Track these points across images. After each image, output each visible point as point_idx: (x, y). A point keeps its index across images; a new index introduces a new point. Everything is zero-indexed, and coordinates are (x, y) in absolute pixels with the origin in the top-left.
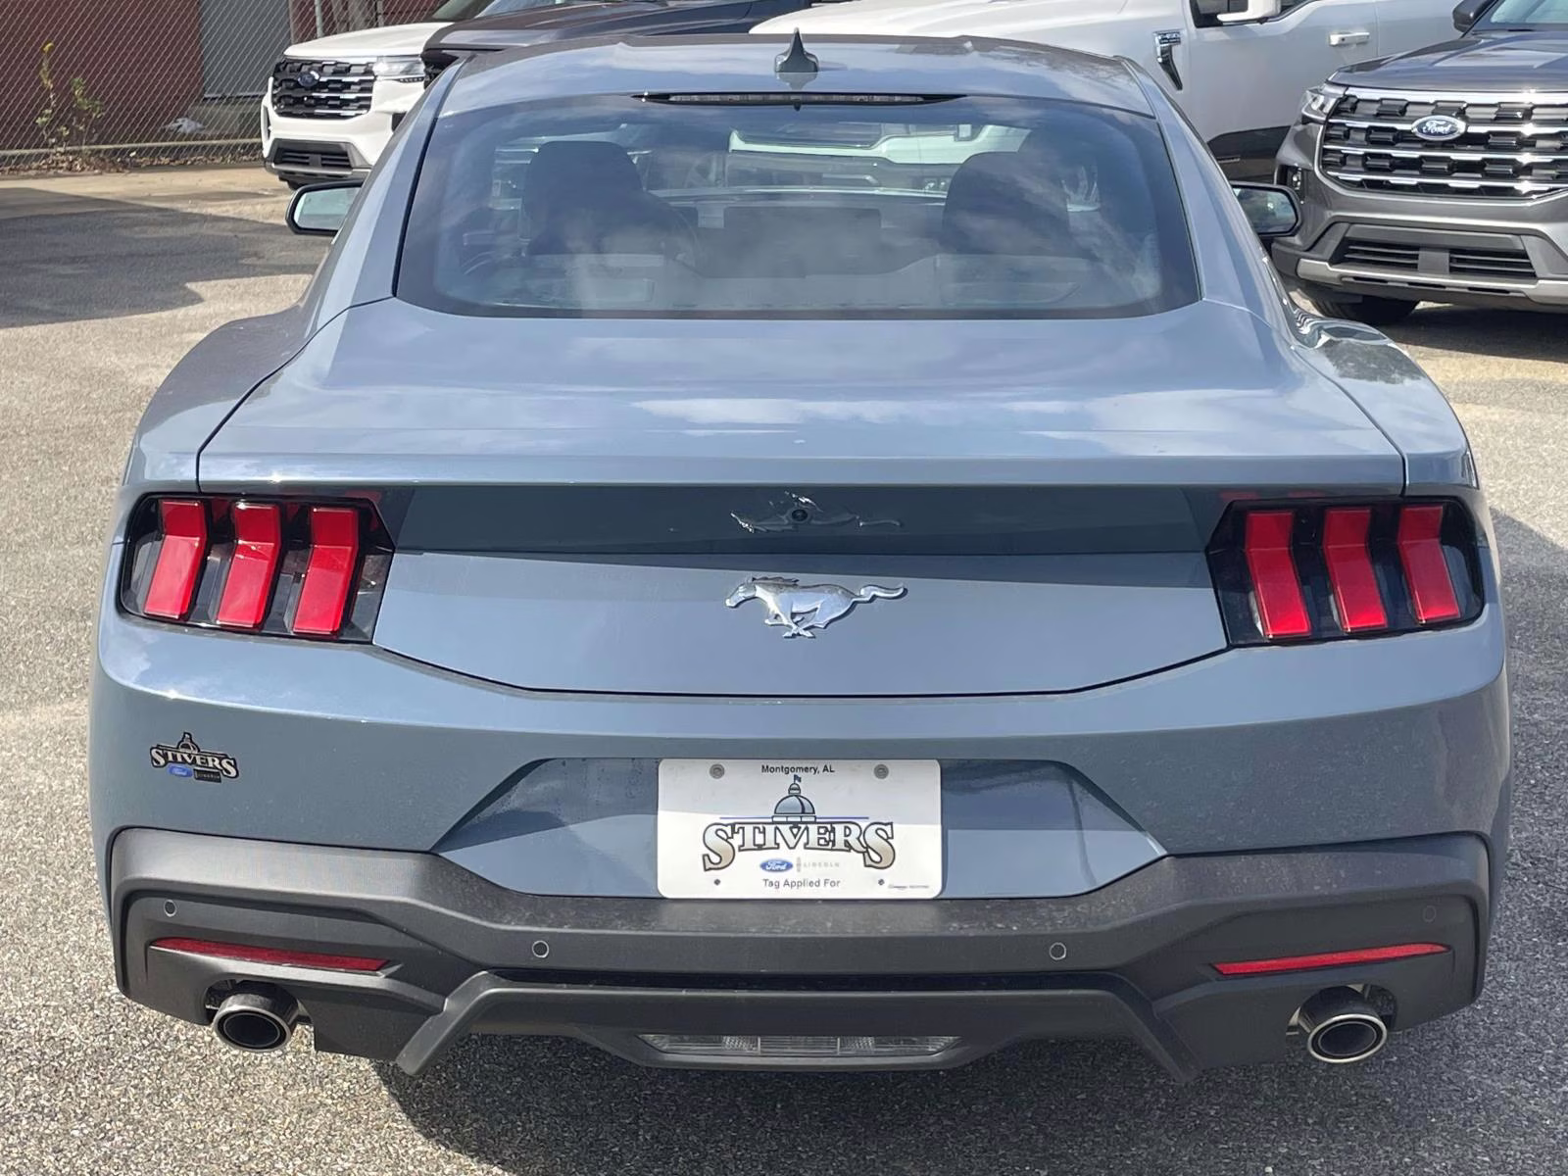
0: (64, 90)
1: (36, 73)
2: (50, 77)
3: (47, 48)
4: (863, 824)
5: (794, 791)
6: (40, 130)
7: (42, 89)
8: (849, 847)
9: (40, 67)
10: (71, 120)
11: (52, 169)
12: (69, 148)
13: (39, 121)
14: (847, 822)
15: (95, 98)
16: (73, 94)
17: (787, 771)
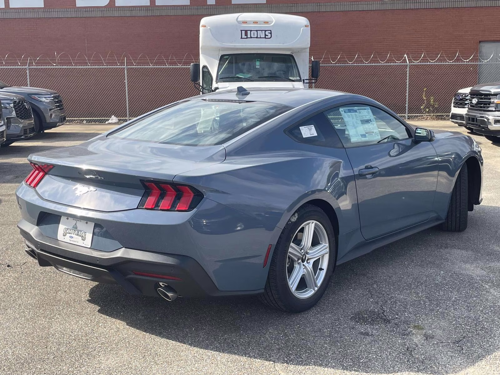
0: (429, 100)
1: (422, 96)
2: (425, 97)
3: (425, 90)
4: (83, 232)
5: (76, 224)
6: (421, 109)
7: (423, 100)
8: (80, 236)
9: (423, 94)
10: (429, 107)
11: (422, 119)
12: (428, 114)
13: (422, 107)
14: (81, 231)
15: (436, 102)
16: (431, 101)
17: (76, 220)
